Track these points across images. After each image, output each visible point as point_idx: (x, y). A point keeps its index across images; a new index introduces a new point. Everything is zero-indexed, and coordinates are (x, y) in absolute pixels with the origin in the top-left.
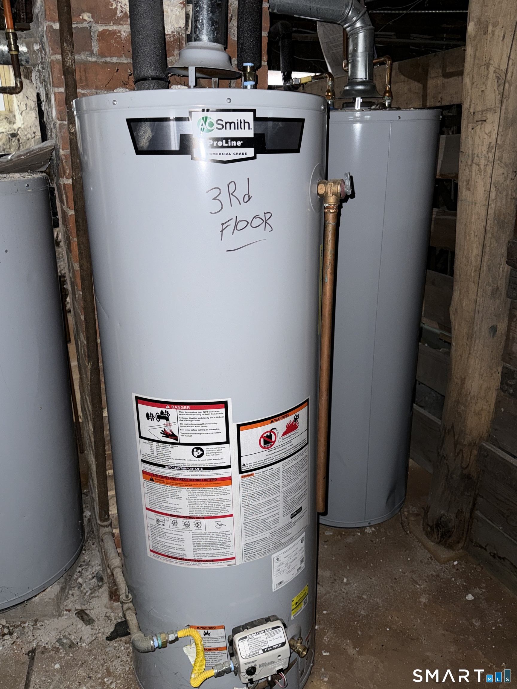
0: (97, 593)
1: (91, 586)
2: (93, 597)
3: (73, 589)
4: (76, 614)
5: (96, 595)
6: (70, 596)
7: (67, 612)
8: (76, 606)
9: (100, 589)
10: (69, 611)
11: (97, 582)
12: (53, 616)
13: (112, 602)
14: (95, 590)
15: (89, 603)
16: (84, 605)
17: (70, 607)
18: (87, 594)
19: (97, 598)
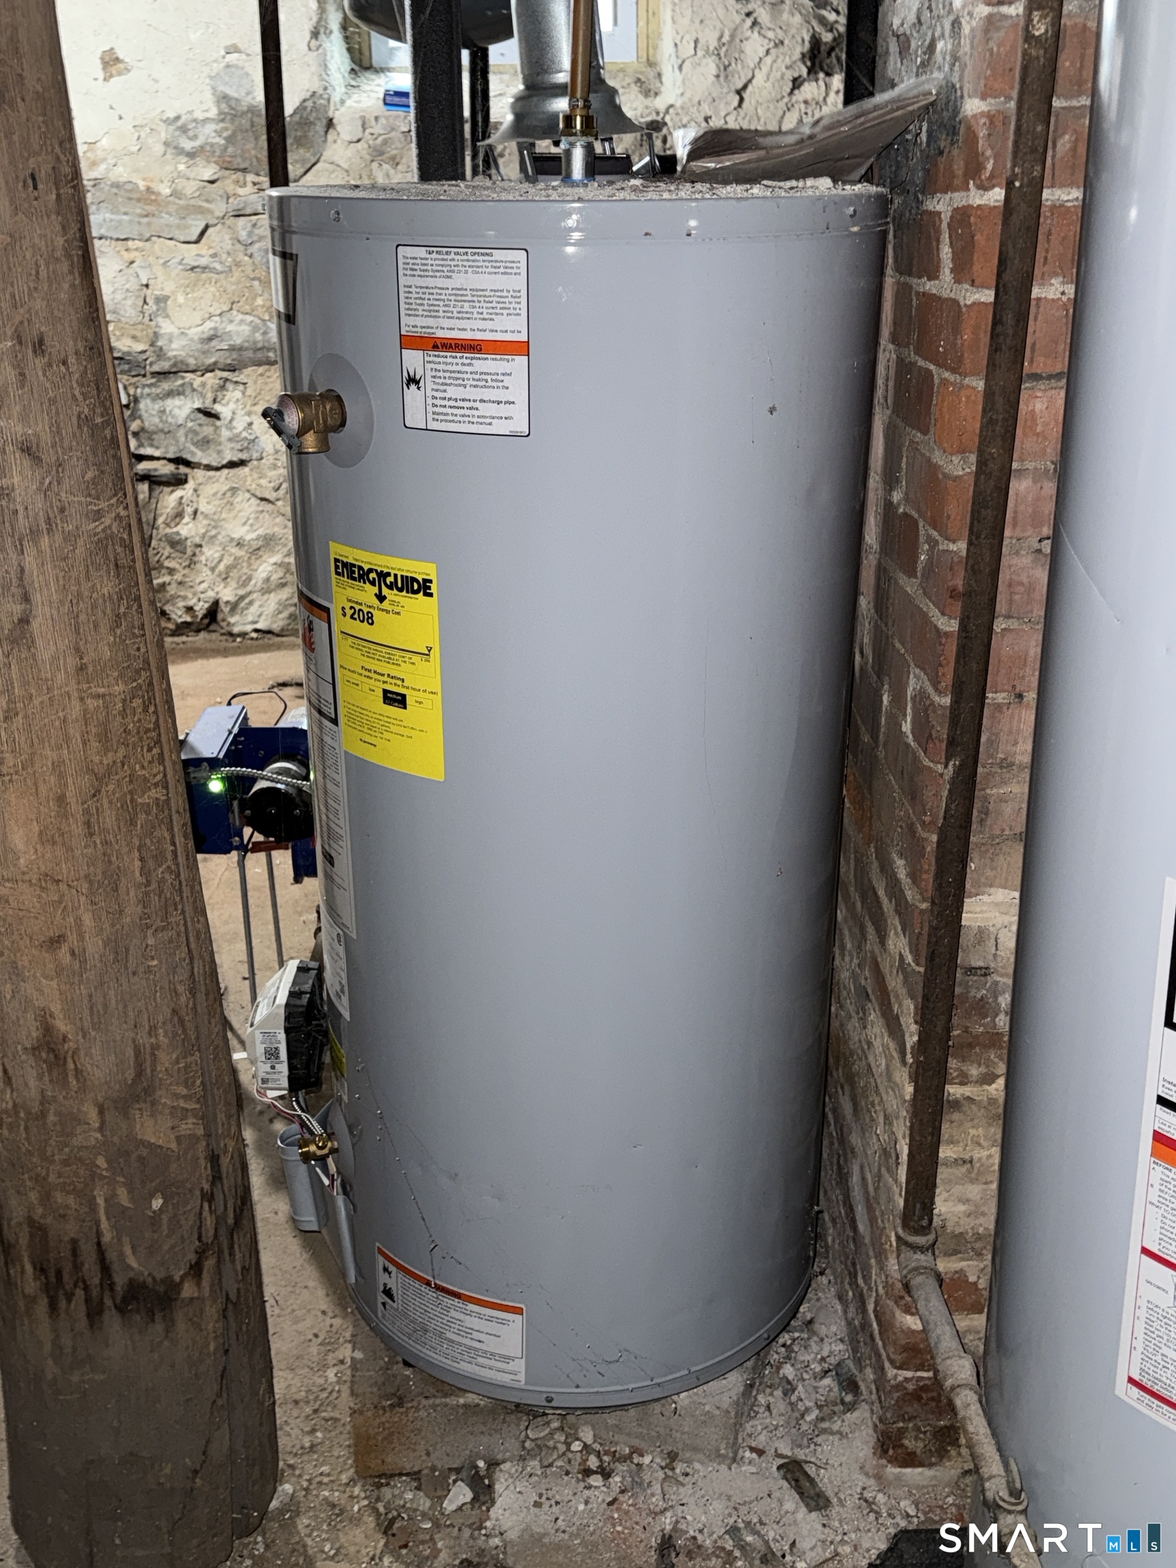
0: (839, 1423)
1: (818, 1396)
2: (824, 1431)
3: (768, 1390)
4: (779, 1468)
5: (835, 1427)
6: (761, 1410)
7: (754, 1455)
8: (777, 1444)
9: (848, 1415)
10: (760, 1452)
11: (836, 1389)
12: (720, 1458)
13: (884, 1462)
14: (834, 1413)
15: (812, 1446)
16: (800, 1446)
17: (761, 1440)
18: (808, 1418)
19: (837, 1437)
